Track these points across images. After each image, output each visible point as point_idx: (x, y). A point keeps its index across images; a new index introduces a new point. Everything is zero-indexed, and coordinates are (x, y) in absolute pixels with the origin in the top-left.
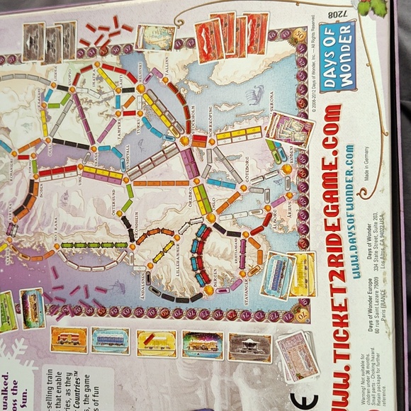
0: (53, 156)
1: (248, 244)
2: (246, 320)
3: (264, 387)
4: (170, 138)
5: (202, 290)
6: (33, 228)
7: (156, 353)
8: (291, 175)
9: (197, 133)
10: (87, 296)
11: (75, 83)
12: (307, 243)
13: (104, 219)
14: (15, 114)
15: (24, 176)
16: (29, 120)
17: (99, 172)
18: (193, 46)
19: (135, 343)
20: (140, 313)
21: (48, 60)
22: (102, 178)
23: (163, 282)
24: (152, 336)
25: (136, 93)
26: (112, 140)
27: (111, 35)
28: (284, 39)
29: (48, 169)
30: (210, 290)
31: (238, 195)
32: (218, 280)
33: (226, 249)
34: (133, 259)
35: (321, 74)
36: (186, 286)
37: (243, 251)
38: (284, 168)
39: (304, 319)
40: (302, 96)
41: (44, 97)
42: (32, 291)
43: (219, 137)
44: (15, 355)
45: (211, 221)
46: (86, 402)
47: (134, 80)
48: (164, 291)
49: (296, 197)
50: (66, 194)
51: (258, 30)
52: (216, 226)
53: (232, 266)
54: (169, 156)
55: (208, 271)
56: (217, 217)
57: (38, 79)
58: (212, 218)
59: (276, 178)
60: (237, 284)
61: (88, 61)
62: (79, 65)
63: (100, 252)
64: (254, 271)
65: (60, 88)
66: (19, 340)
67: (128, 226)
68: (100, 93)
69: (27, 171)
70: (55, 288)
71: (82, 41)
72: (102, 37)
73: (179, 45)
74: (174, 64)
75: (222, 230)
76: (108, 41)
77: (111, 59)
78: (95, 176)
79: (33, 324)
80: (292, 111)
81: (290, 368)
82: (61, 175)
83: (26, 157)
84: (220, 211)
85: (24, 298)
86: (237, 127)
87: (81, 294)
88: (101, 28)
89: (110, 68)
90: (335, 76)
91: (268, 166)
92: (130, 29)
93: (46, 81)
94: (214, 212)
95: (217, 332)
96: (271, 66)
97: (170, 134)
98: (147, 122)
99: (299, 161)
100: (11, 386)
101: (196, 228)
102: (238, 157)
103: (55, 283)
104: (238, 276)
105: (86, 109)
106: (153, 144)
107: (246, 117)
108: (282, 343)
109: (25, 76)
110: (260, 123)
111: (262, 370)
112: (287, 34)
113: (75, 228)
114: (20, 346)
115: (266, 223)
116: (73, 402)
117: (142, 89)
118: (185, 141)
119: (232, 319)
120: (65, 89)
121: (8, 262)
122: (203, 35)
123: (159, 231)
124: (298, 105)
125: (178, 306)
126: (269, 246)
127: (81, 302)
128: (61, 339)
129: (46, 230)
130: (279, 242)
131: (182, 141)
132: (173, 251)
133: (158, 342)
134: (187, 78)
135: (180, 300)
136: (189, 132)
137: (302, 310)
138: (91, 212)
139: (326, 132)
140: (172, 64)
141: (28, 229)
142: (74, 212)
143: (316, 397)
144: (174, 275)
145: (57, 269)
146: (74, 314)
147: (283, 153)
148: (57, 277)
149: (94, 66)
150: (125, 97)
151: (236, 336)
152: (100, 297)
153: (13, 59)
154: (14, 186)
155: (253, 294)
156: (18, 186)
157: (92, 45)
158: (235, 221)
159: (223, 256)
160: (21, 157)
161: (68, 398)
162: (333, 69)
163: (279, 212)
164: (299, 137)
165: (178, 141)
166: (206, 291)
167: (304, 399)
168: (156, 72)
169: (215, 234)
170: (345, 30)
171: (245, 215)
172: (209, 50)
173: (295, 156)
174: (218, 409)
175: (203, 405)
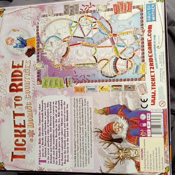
0: (74, 41)
1: (129, 61)
2: (128, 81)
3: (134, 98)
4: (107, 35)
5: (116, 74)
6: (68, 61)
7: (104, 91)
8: (139, 43)
9: (114, 33)
10: (84, 78)
11: (79, 20)
12: (144, 60)
13: (89, 57)
14: (62, 29)
15: (65, 46)
16: (66, 31)
17: (87, 44)
18: (112, 10)
19: (98, 89)
20: (99, 81)
21: (71, 14)
22: (88, 46)
23: (106, 73)
24: (103, 87)
25: (97, 23)
26: (90, 36)
27: (89, 8)
28: (137, 8)
29: (72, 44)
30: (118, 74)
31: (125, 49)
32: (121, 71)
33: (123, 63)
34: (97, 67)
35: (147, 17)
36: (112, 74)
37: (127, 63)
38: (138, 42)
39: (144, 80)
40: (142, 23)
41: (70, 25)
42: (68, 77)
43: (120, 34)
44: (64, 95)
45: (118, 56)
46: (85, 105)
47: (96, 20)
48: (106, 75)
49: (141, 49)
50: (78, 51)
51: (130, 6)
52: (120, 57)
53: (124, 68)
54: (106, 39)
55: (118, 69)
56: (120, 55)
57: (68, 20)
58: (119, 55)
59: (136, 44)
60: (126, 72)
61: (82, 15)
62: (80, 16)
63: (88, 66)
64: (130, 68)
65: (75, 22)
66: (65, 91)
67: (95, 58)
68: (87, 23)
69: (66, 45)
70: (75, 76)
71: (81, 9)
72: (86, 8)
73: (108, 10)
74: (108, 15)
75: (121, 58)
76: (88, 9)
77: (89, 14)
78: (86, 46)
79: (69, 86)
80: (139, 26)
81: (140, 92)
82: (76, 46)
83: (66, 41)
84: (121, 53)
85: (66, 79)
86: (125, 31)
87: (83, 77)
88: (86, 6)
89: (89, 16)
90: (150, 18)
91: (133, 41)
92: (95, 6)
93: (71, 20)
94: (119, 54)
95: (121, 85)
96: (134, 15)
97: (107, 34)
98: (100, 31)
99: (141, 40)
100: (63, 103)
101: (114, 58)
102: (125, 39)
103: (75, 75)
104: (126, 70)
105: (83, 28)
106: (102, 37)
107: (127, 29)
108: (138, 86)
109: (65, 19)
110: (131, 30)
111: (133, 93)
112: (138, 7)
113: (80, 60)
114: (66, 92)
115: (133, 56)
116: (81, 106)
117: (98, 22)
118: (111, 35)
119: (125, 81)
120: (76, 22)
121: (61, 70)
122: (115, 7)
123: (104, 59)
124: (141, 25)
125: (110, 79)
126: (134, 61)
127: (83, 79)
128: (77, 90)
129: (72, 61)
130: (137, 60)
131: (110, 35)
132: (108, 64)
133: (105, 88)
134: (111, 19)
135: (110, 77)
136: (112, 33)
137: (143, 77)
138: (85, 55)
139: (148, 32)
140: (106, 15)
141: (67, 61)
142: (80, 56)
143: (147, 99)
144: (108, 71)
145: (76, 71)
146: (81, 83)
147: (137, 37)
148: (76, 73)
149: (84, 16)
150: (94, 24)
151: (126, 85)
152: (88, 78)
153: (61, 14)
154: (62, 49)
155: (130, 74)
156: (63, 49)
157: (84, 10)
158: (125, 56)
159: (122, 65)
160: (64, 41)
161: (80, 105)
162: (150, 16)
163: (136, 53)
164: (142, 34)
165: (109, 35)
166: (117, 74)
167: (144, 100)
168: (102, 17)
169: (120, 59)
170: (153, 6)
171: (127, 54)
172: (117, 11)
173: (140, 38)
174: (121, 104)
175: (117, 104)
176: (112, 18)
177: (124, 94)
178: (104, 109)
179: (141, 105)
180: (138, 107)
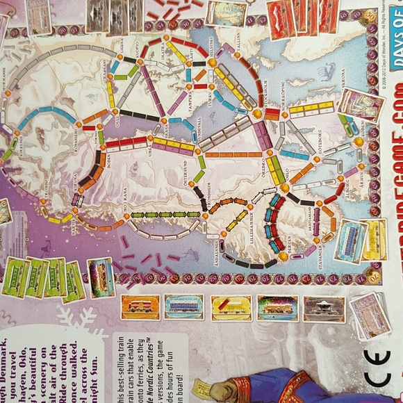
0: (121, 127)
1: (322, 212)
2: (320, 283)
3: (338, 345)
4: (243, 111)
5: (276, 256)
6: (100, 199)
7: (231, 317)
8: (363, 147)
9: (269, 107)
10: (160, 264)
11: (143, 55)
12: (379, 211)
13: (176, 190)
14: (78, 85)
15: (89, 146)
16: (94, 92)
17: (169, 143)
18: (265, 23)
19: (210, 308)
20: (214, 279)
21: (113, 32)
22: (173, 149)
23: (237, 250)
24: (227, 301)
25: (207, 67)
26: (183, 112)
27: (180, 9)
28: (355, 19)
29: (116, 140)
30: (284, 257)
31: (311, 166)
32: (293, 247)
33: (300, 218)
34: (206, 228)
35: (392, 51)
36: (260, 253)
37: (317, 218)
38: (356, 141)
39: (376, 281)
40: (372, 74)
41: (110, 70)
42: (100, 260)
43: (292, 110)
44: (83, 324)
45: (284, 191)
46: (160, 366)
47: (206, 55)
48: (238, 258)
49: (367, 168)
50: (136, 165)
51: (329, 10)
52: (290, 195)
53: (306, 234)
54: (241, 128)
55: (282, 238)
56: (291, 186)
57: (103, 50)
58: (285, 188)
59: (349, 151)
60: (311, 250)
61: (156, 34)
62: (147, 38)
63: (172, 221)
64: (327, 238)
65: (127, 59)
66: (87, 309)
67: (200, 195)
68: (170, 65)
69: (93, 142)
70: (125, 257)
71: (150, 15)
72: (171, 11)
73: (251, 21)
74: (247, 40)
75: (296, 200)
76: (178, 15)
77: (181, 33)
78: (166, 147)
79: (102, 293)
80: (362, 87)
81: (363, 326)
82: (130, 147)
83: (92, 128)
84: (294, 181)
85: (92, 267)
86: (310, 101)
87: (153, 263)
88: (169, 2)
89: (180, 42)
91: (341, 138)
92: (200, 5)
93: (111, 53)
94: (288, 182)
95: (292, 296)
96: (343, 45)
97: (243, 107)
98: (218, 95)
99: (370, 134)
100: (79, 354)
101: (269, 198)
102: (311, 130)
103: (125, 252)
104: (312, 242)
105: (156, 81)
106: (225, 117)
107: (318, 92)
108: (355, 304)
109: (90, 47)
110: (332, 98)
111: (336, 329)
112: (358, 15)
113: (146, 198)
114: (89, 315)
115: (339, 192)
116: (146, 367)
117: (213, 63)
118: (258, 114)
119: (307, 283)
120: (133, 61)
121: (74, 232)
122: (275, 13)
123: (235, 201)
124: (369, 82)
125: (252, 272)
126: (343, 214)
127: (153, 270)
128: (132, 307)
129: (114, 201)
130: (352, 210)
131: (254, 114)
132: (247, 219)
133: (233, 307)
134: (259, 54)
135: (254, 266)
136: (261, 105)
137: (374, 273)
138: (162, 183)
139: (396, 108)
140: (243, 39)
141: (96, 200)
142: (145, 183)
143: (389, 353)
144: (248, 243)
145: (127, 238)
146: (145, 282)
147: (355, 127)
148: (127, 246)
149: (163, 40)
150: (196, 71)
151: (311, 299)
152: (172, 264)
153: (76, 30)
154: (79, 157)
155: (327, 259)
156: (83, 157)
157: (161, 19)
158: (309, 191)
159: (297, 224)
160: (85, 128)
161: (140, 364)
163: (351, 182)
164: (370, 112)
165: (250, 114)
166: (280, 257)
167: (377, 355)
168: (228, 47)
169: (289, 203)
171: (318, 185)
172: (281, 28)
173: (366, 130)
174: (294, 368)
175: (279, 365)
176: (265, 52)
177: (303, 329)
178: (228, 384)
179: (366, 375)
180: (354, 382)
